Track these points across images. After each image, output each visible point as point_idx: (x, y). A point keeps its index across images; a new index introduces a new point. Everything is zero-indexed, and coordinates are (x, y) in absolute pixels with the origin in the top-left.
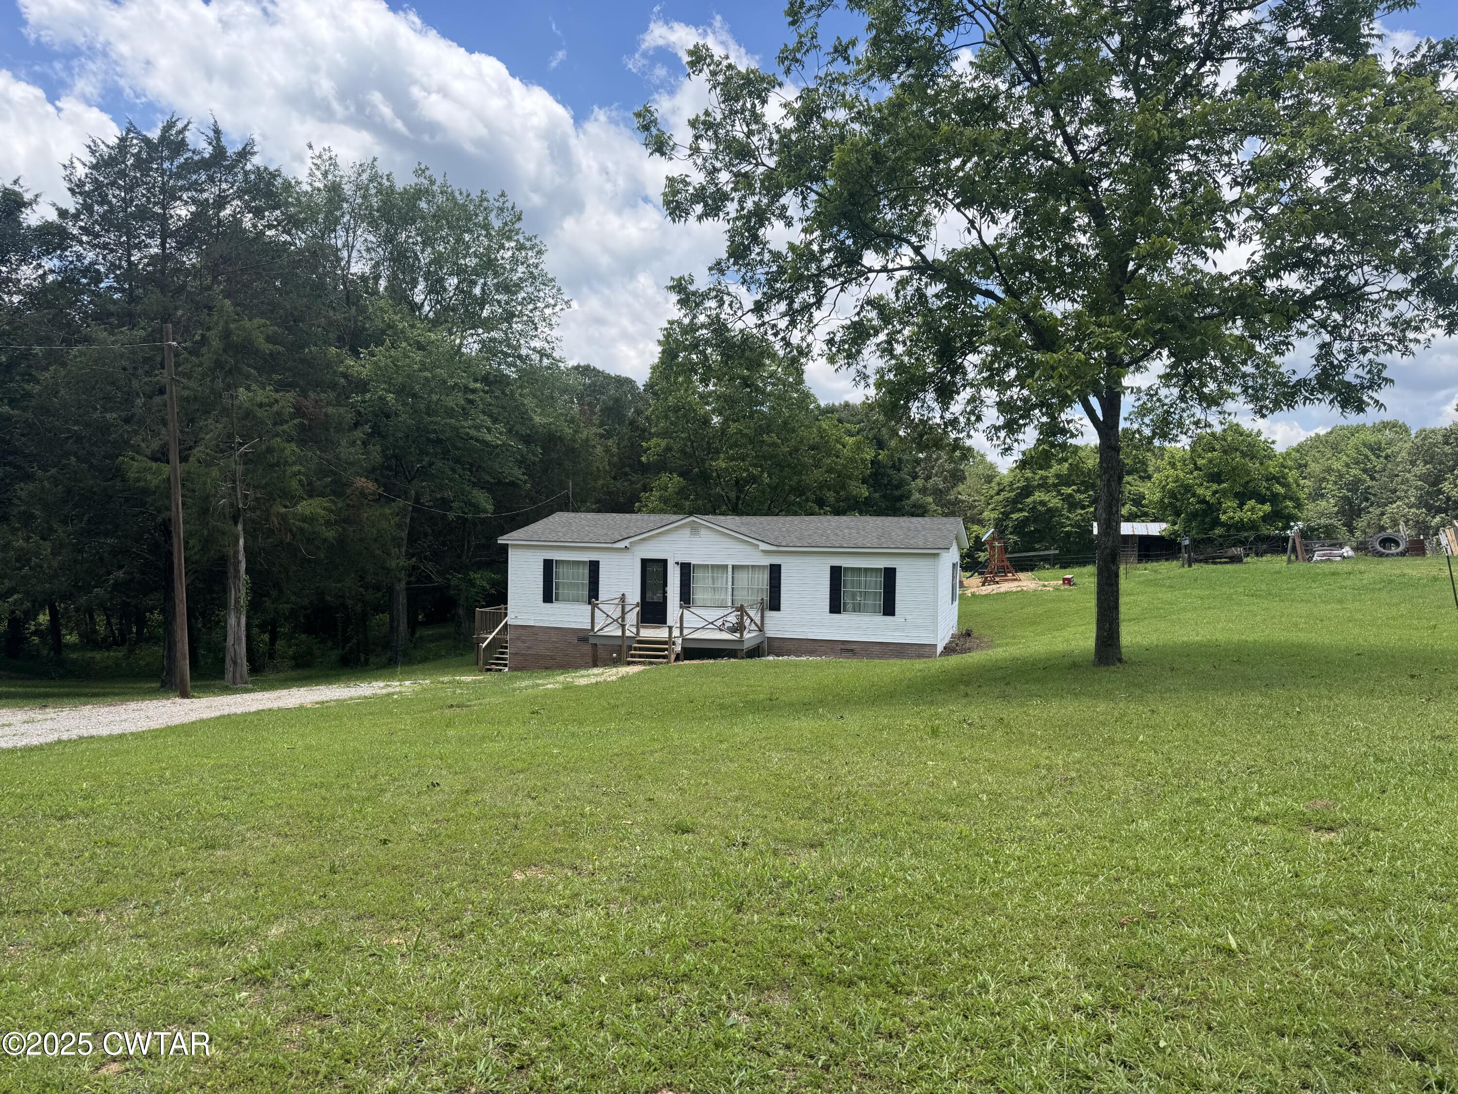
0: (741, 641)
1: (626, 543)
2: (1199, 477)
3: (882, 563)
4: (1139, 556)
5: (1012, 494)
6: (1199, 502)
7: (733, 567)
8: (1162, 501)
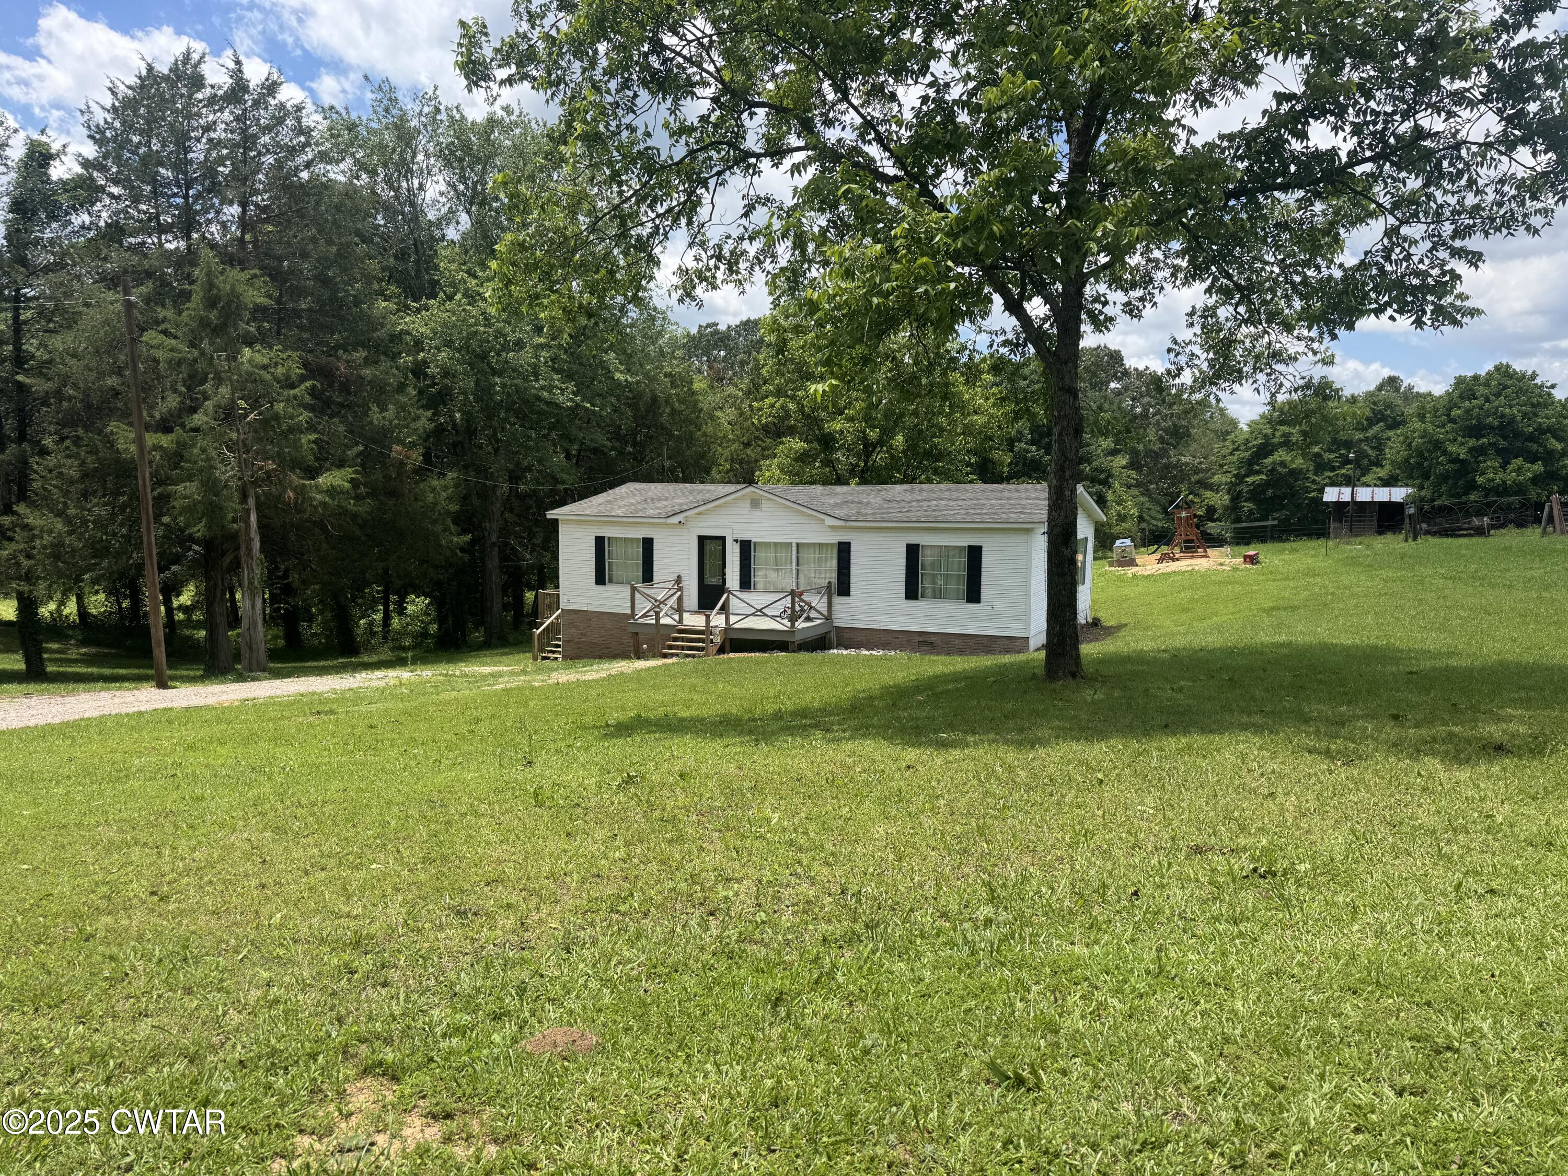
0: (792, 632)
1: (680, 517)
2: (1453, 429)
3: (965, 541)
4: (1379, 526)
5: (1247, 454)
6: (1451, 461)
7: (798, 545)
8: (1407, 460)
